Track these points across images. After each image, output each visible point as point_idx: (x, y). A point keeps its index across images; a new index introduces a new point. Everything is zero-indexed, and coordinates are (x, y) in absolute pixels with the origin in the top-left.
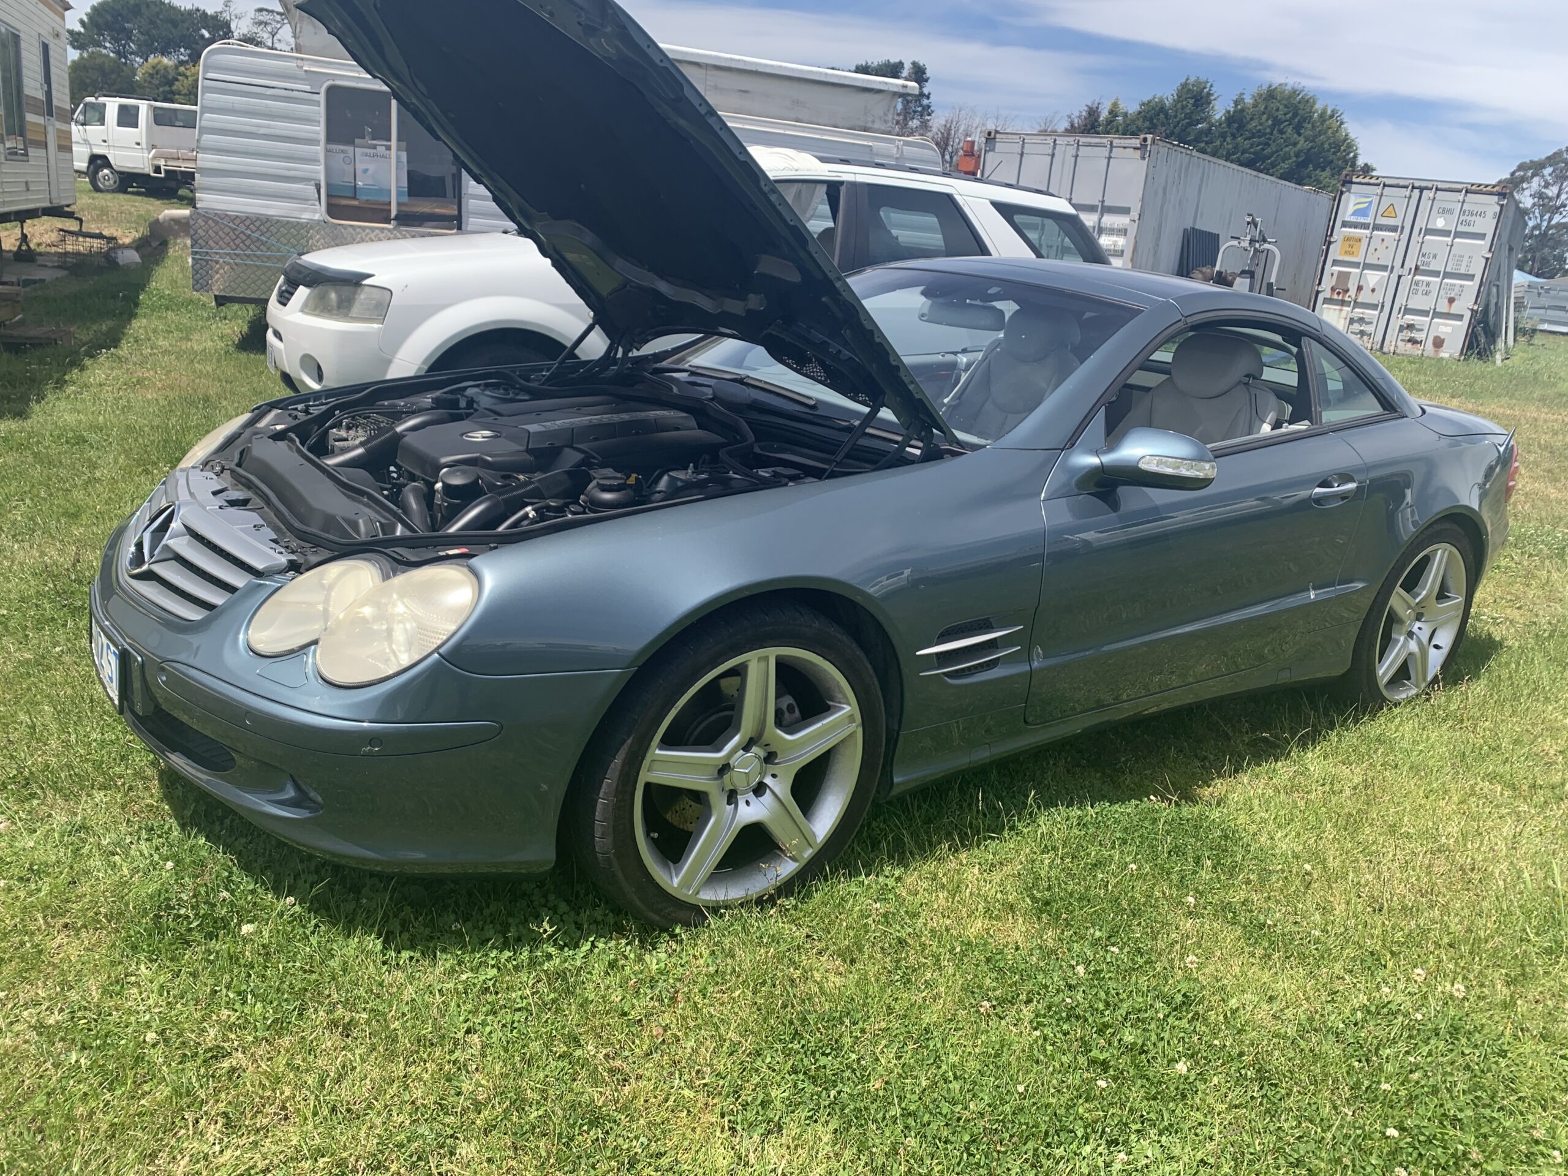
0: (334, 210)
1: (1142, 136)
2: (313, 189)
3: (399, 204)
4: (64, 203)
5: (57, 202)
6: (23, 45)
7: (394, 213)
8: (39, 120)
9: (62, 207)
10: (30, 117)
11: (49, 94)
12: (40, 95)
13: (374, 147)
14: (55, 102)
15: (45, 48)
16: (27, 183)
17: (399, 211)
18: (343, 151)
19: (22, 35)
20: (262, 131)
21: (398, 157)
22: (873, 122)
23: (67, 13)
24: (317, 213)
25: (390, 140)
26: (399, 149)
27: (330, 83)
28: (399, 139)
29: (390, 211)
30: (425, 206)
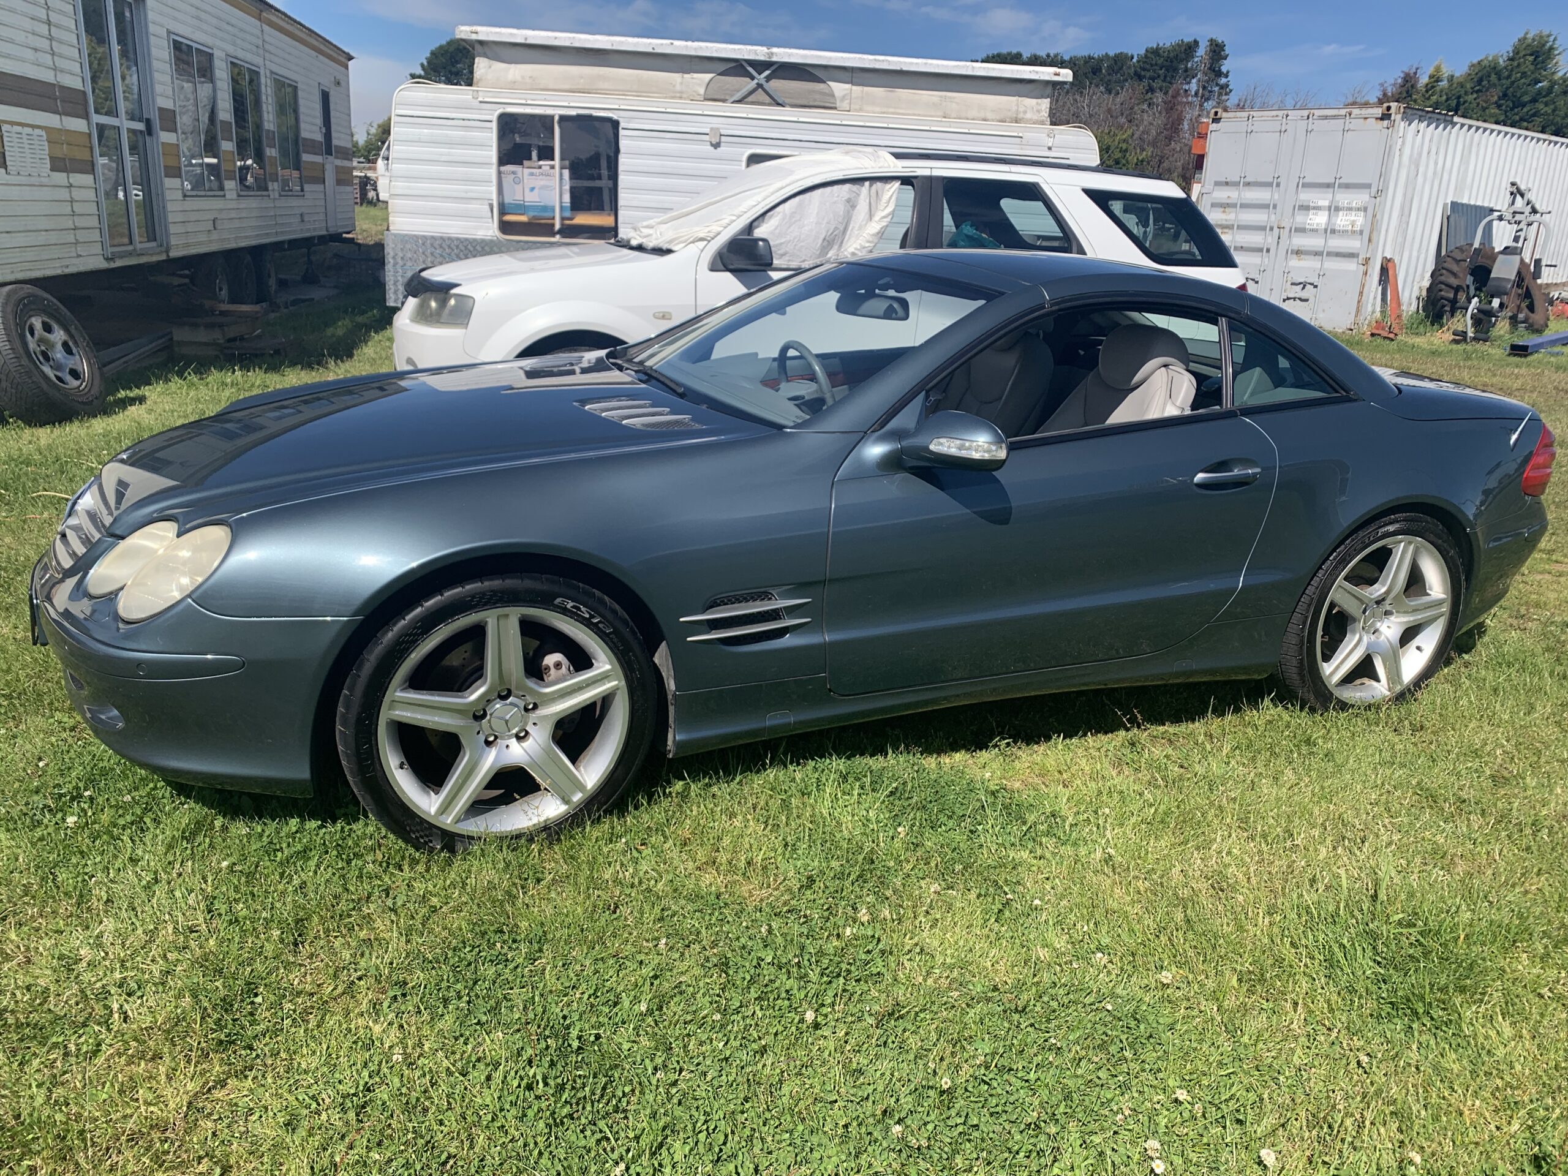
0: (506, 227)
1: (1385, 105)
2: (487, 208)
3: (563, 219)
4: (340, 230)
5: (332, 230)
6: (300, 93)
7: (557, 227)
8: (318, 159)
9: (341, 234)
10: (306, 157)
11: (328, 135)
12: (319, 137)
13: (540, 167)
14: (335, 142)
15: (325, 97)
16: (301, 215)
17: (562, 224)
18: (514, 173)
19: (299, 86)
20: (444, 158)
21: (561, 175)
22: (1025, 112)
23: (350, 63)
24: (489, 230)
25: (553, 159)
26: (562, 168)
27: (501, 111)
28: (562, 159)
29: (553, 225)
30: (583, 219)
